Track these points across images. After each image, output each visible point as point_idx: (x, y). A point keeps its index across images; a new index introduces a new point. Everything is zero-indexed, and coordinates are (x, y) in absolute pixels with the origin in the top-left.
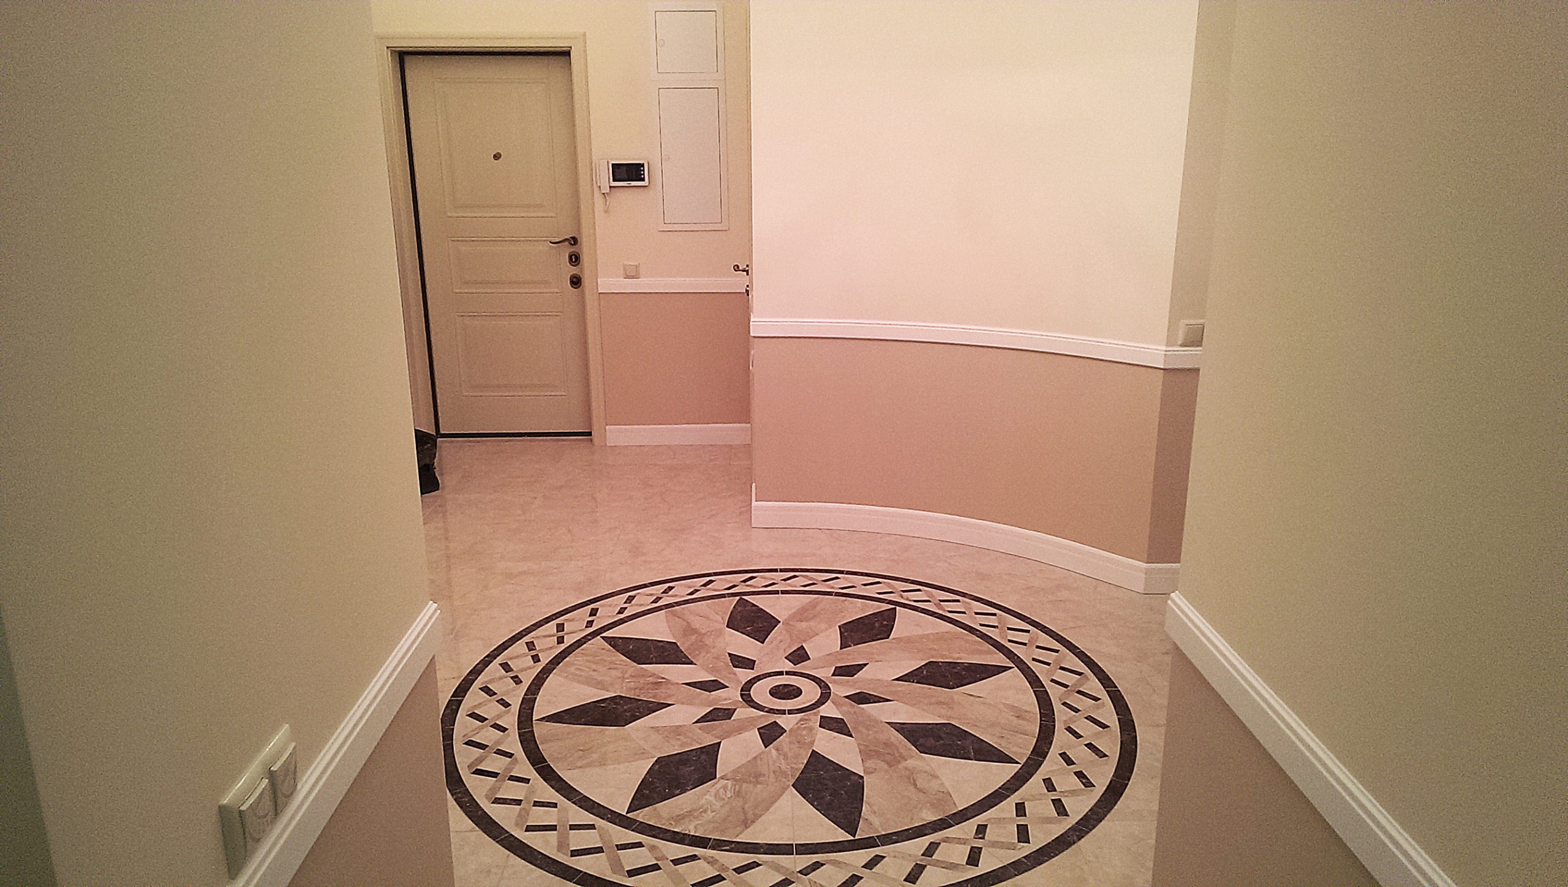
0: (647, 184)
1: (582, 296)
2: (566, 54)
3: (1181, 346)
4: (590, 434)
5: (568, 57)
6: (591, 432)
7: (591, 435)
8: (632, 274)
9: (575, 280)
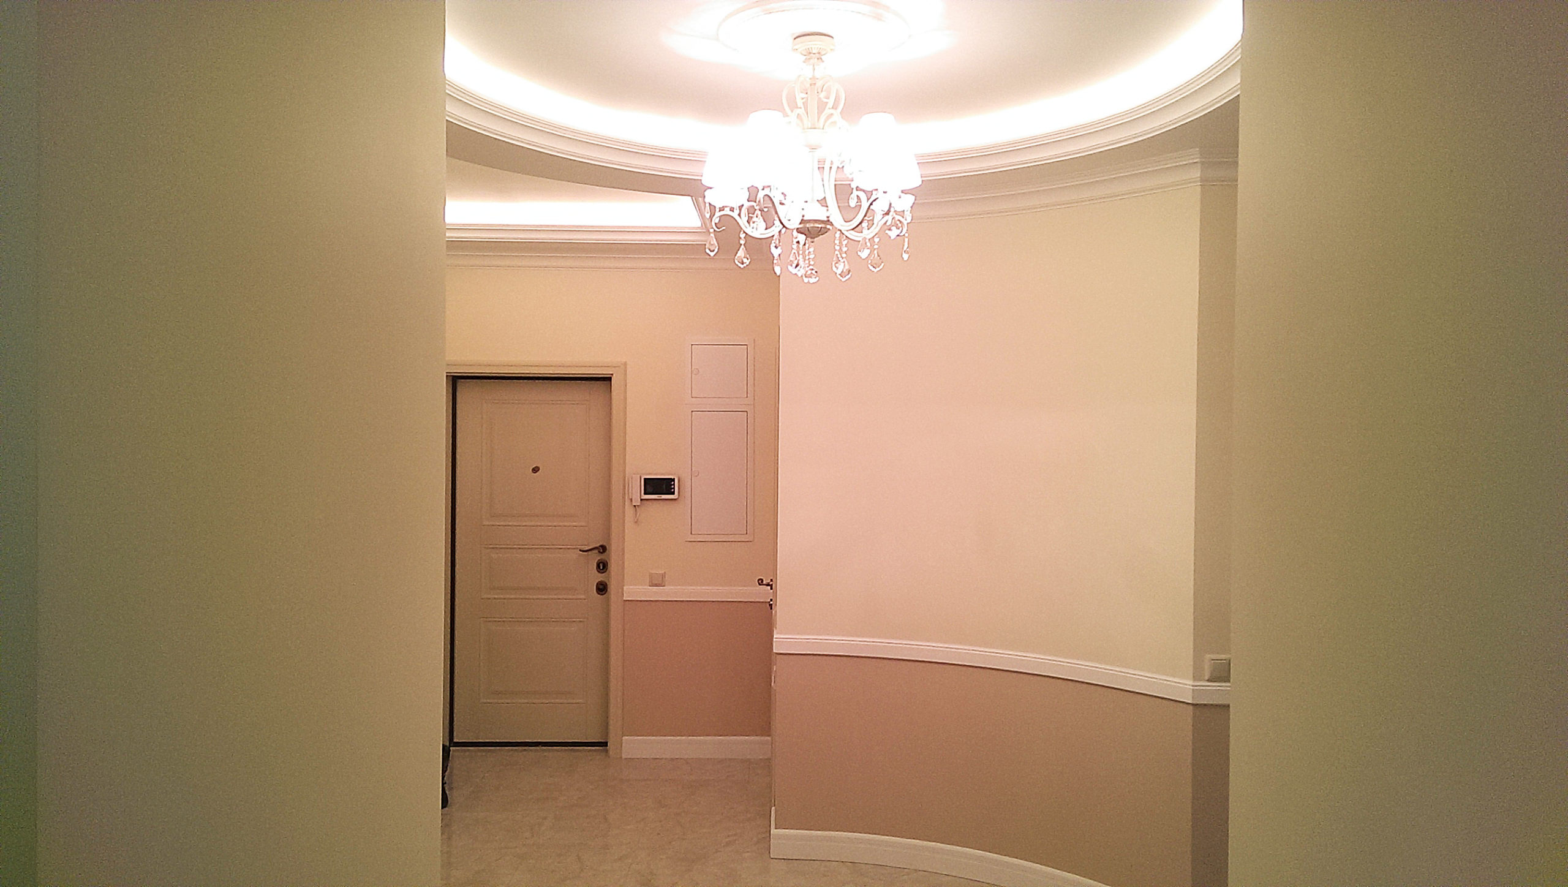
0: (676, 497)
1: (608, 602)
2: (608, 379)
3: (1208, 681)
4: (605, 744)
5: (609, 382)
6: (607, 743)
7: (607, 746)
8: (657, 582)
9: (601, 587)
